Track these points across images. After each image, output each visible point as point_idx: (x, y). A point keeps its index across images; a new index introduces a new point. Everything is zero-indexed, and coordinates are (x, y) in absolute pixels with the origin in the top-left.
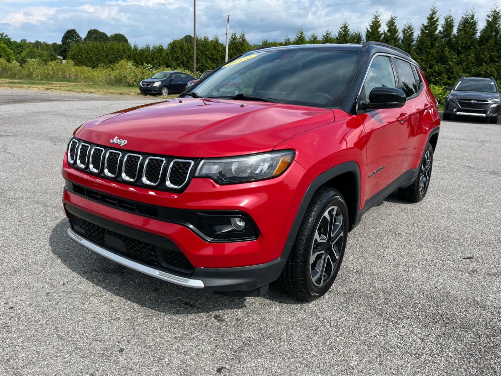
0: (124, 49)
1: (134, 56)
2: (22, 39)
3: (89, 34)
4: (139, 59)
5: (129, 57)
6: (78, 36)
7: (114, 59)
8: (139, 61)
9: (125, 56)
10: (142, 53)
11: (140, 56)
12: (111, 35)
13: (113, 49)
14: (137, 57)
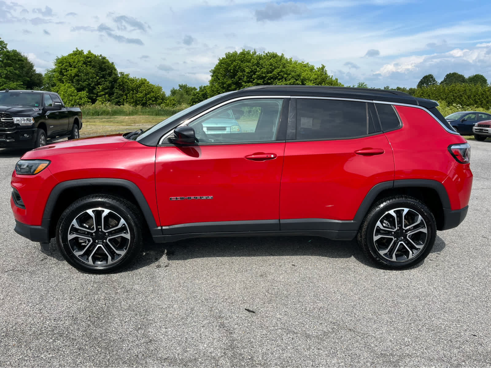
0: (465, 90)
1: (475, 96)
2: (385, 87)
3: (447, 78)
4: (479, 99)
5: (469, 97)
6: (434, 80)
7: (453, 100)
8: (478, 101)
9: (465, 96)
10: (483, 93)
11: (480, 96)
12: (470, 77)
13: (454, 90)
14: (477, 97)
